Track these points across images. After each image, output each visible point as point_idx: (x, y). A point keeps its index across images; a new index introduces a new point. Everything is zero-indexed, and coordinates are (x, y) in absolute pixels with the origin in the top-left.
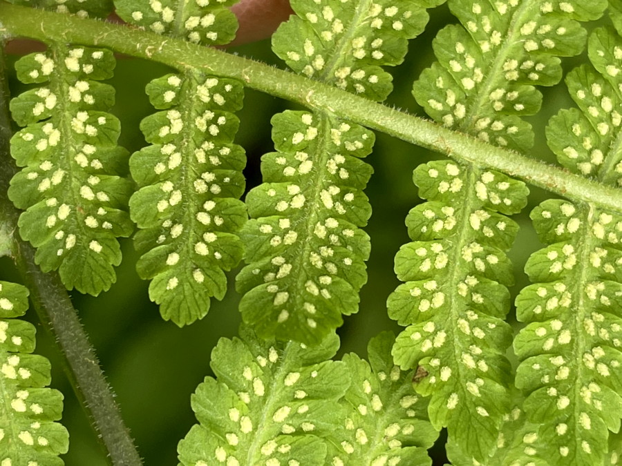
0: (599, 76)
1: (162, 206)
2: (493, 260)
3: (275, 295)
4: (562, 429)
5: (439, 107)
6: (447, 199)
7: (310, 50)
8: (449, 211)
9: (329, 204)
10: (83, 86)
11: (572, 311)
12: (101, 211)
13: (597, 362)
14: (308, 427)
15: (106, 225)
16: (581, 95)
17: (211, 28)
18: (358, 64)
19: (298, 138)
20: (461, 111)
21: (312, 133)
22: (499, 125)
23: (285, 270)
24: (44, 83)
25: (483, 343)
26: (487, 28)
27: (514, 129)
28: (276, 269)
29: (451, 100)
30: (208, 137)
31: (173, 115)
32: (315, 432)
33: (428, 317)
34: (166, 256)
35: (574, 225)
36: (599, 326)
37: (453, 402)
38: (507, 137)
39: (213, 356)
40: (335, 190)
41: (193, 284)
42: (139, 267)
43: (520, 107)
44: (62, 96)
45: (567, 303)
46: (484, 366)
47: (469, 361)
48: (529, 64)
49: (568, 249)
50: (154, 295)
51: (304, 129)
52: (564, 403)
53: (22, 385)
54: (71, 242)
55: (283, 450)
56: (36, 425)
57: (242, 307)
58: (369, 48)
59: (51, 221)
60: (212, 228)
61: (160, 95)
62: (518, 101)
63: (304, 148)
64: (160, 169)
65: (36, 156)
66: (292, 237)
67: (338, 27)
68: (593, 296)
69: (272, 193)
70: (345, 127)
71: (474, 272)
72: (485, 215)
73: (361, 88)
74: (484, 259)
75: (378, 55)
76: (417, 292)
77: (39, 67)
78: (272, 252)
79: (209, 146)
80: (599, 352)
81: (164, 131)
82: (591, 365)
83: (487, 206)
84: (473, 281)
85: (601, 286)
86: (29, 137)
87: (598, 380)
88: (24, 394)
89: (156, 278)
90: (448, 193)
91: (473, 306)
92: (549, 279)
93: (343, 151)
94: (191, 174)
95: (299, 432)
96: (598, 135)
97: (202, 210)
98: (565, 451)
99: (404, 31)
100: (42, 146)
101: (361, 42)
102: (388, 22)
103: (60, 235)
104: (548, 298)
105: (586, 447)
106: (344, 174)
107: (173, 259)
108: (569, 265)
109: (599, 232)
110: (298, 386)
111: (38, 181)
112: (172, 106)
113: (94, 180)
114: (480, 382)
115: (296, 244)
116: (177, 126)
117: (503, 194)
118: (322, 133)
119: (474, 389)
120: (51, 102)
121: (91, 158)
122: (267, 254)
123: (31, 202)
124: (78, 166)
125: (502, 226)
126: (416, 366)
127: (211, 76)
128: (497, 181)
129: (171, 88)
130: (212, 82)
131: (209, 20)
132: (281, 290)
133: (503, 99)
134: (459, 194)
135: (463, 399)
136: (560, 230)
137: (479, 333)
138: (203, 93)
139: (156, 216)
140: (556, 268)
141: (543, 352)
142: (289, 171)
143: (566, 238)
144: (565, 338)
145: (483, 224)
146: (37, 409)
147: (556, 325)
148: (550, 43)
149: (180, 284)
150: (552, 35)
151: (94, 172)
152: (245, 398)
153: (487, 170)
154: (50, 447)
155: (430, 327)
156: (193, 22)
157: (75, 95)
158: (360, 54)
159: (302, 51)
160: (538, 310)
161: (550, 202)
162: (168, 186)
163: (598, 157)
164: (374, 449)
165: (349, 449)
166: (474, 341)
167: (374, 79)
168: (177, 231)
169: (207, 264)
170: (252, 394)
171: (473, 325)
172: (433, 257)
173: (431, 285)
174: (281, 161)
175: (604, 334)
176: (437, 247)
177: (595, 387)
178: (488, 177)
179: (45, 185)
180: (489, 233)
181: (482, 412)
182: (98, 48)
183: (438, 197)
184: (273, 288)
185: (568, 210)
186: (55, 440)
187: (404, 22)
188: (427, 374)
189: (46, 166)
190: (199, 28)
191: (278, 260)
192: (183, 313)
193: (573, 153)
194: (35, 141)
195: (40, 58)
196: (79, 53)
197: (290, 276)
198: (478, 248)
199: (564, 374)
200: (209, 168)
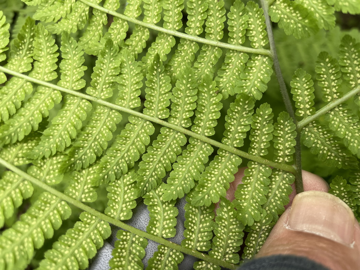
0: (175, 152)
1: (267, 128)
2: (199, 116)
3: (247, 107)
4: (190, 80)
5: (208, 147)
6: (208, 128)
7: (234, 159)
8: (208, 126)
9: (233, 127)
10: (280, 155)
11: (185, 105)
12: (280, 129)
13: (180, 94)
14: (243, 81)
15: (279, 126)
16: (179, 149)
17: (253, 164)
18: (224, 156)
19: (238, 141)
20: (203, 146)
21: (235, 142)
22: (196, 143)
23: (244, 113)
24: (287, 156)
25: (202, 99)
26: (197, 163)
27: (193, 142)
28: (246, 114)
29: (205, 149)
30: (256, 142)
31: (263, 147)
32: (242, 80)
33: (214, 104)
34: (268, 118)
35: (183, 122)
36: (179, 102)
37: (211, 86)
38: (194, 141)
39: (262, 96)
40: (231, 130)
41: (263, 112)
42: (273, 116)
43: (192, 146)
44: (284, 153)
45: (185, 106)
46: (203, 94)
47: (206, 95)
48: (189, 155)
49: (184, 117)
50: (271, 110)
51: (237, 143)
52: (189, 86)
53: (298, 95)
54: (286, 123)
55: (249, 77)
56: (297, 87)
57: (254, 106)
58: (222, 160)
59: (289, 128)
60: (258, 123)
61: (265, 152)
62: (192, 148)
63: (237, 139)
64: (267, 136)
65: (291, 141)
66: (242, 120)
67: (228, 164)
68: (180, 108)
69: (245, 130)
70: (227, 144)
71: (203, 113)
72: (200, 125)
73: (224, 151)
74: (201, 116)
75: (220, 158)
76: (216, 109)
77: (288, 159)
78: (246, 117)
79: (256, 141)
80: (180, 96)
81: (265, 144)
82: (182, 94)
83: (199, 127)
84: (204, 111)
85: (178, 110)
86: (292, 145)
87: (180, 90)
88: (299, 93)
89: (270, 113)
90: (207, 129)
91: (204, 106)
92: (189, 111)
93: (228, 138)
94: (260, 135)
95: (245, 80)
96: (176, 140)
97: (259, 127)
98: (190, 75)
99: (214, 162)
100: (289, 143)
101: (223, 161)
102: (218, 164)
103: (288, 125)
104: (189, 107)
105: (185, 76)
106: (229, 133)
107: (266, 117)
108: (184, 114)
109: (177, 121)
110: (245, 89)
111: (291, 136)
112: (262, 149)
113: (280, 135)
114: (204, 91)
115: (241, 119)
116: (262, 145)
117: (196, 129)
118: (232, 143)
119: (206, 89)
120: (287, 152)
121: (280, 140)
122: (247, 117)
123: (293, 132)
124: (283, 138)
125: (197, 122)
126: (217, 94)
127: (254, 155)
128: (197, 132)
129: (262, 153)
130: (254, 154)
131: (253, 166)
132: (246, 108)
133: (194, 148)
134: (205, 129)
135: (209, 87)
136: (186, 121)
137: (203, 101)
138: (256, 152)
139: (268, 126)
140: (187, 113)
141: (191, 96)
142: (240, 134)
143: (184, 119)
144: (186, 99)
145: (201, 123)
146: (296, 90)
147: (188, 102)
148: (184, 159)
149: (265, 112)
150: (184, 160)
151: (280, 137)
152: (256, 88)
153: (199, 134)
154: (294, 83)
155: (214, 102)
156: (256, 166)
157: (282, 153)
158: (223, 158)
159: (235, 159)
160: (192, 105)
161: (187, 127)
162: (266, 132)
163: (176, 136)
164: (229, 76)
165: (234, 77)
166: (204, 99)
167: (221, 153)
168: (265, 123)
169: (260, 116)
170: (254, 88)
171: (204, 103)
172: (212, 116)
173: (213, 111)
174: (242, 137)
175: (178, 100)
176: (211, 118)
177: (181, 89)
178: (199, 132)
179: (290, 135)
180: (200, 121)
181: (205, 84)
182: (276, 162)
183: (210, 128)
184: (247, 109)
185: (184, 125)
186: (293, 84)
187: (214, 164)
188: (215, 92)
189: (289, 139)
190: (255, 165)
191: (245, 115)
192: (265, 105)
193: (182, 137)
194: (291, 144)
195: (287, 161)
196: (280, 161)
197: (244, 112)
198: (202, 118)
199: (188, 92)
200: (257, 136)
